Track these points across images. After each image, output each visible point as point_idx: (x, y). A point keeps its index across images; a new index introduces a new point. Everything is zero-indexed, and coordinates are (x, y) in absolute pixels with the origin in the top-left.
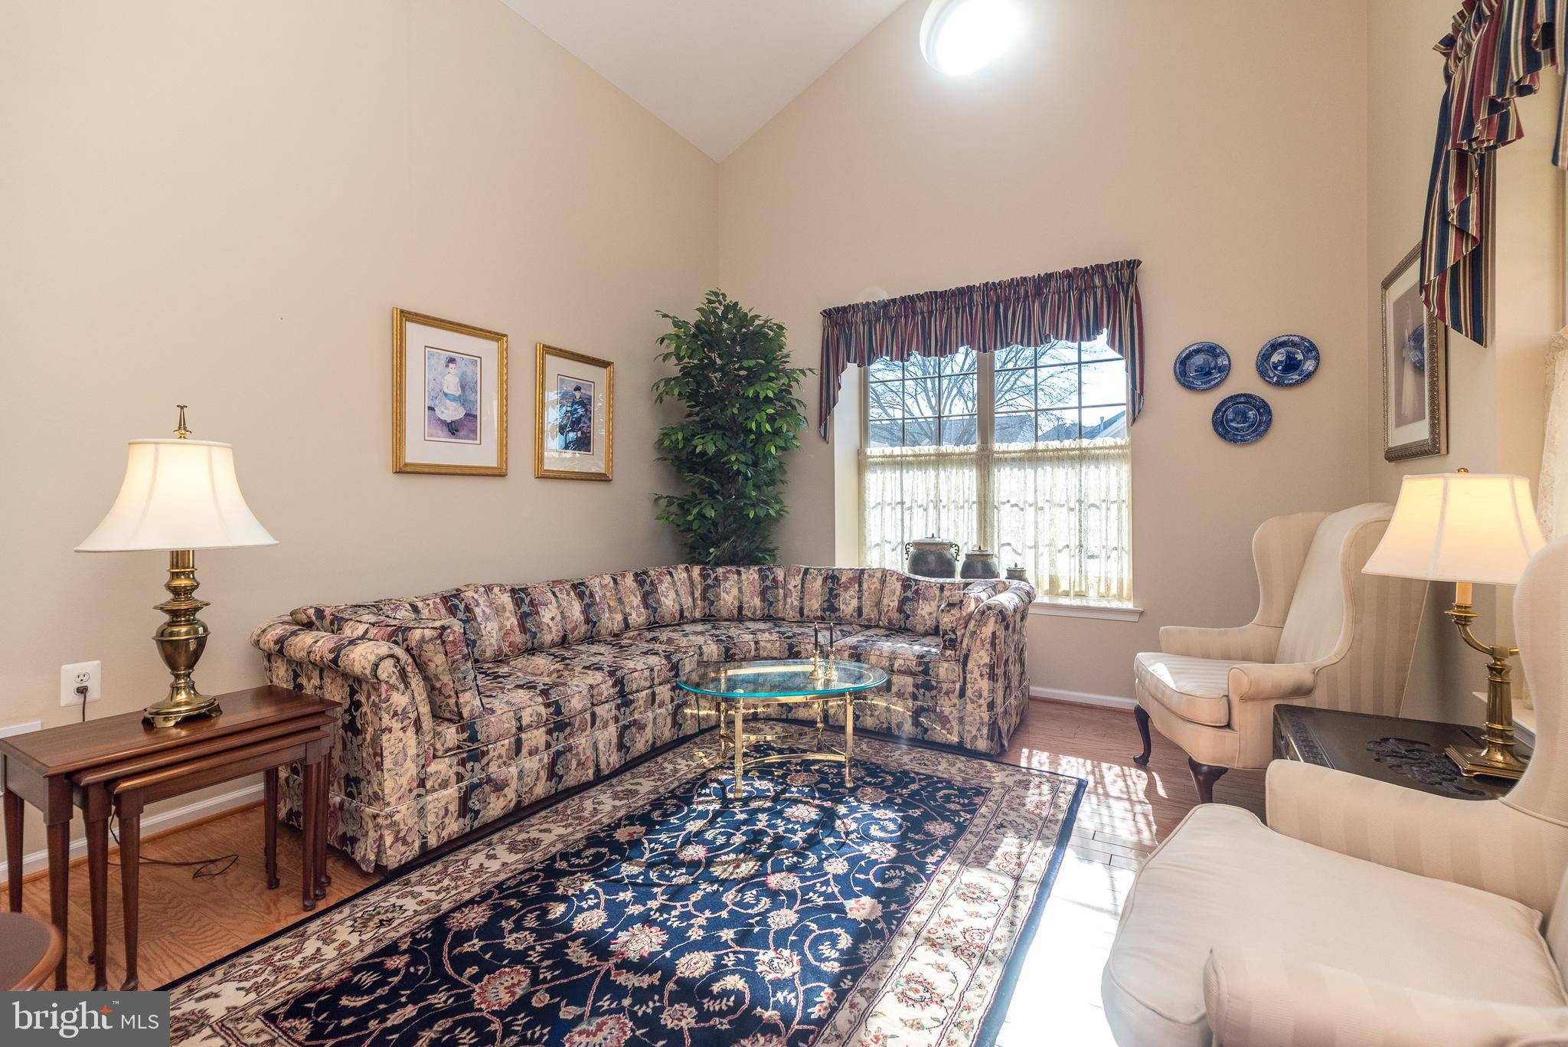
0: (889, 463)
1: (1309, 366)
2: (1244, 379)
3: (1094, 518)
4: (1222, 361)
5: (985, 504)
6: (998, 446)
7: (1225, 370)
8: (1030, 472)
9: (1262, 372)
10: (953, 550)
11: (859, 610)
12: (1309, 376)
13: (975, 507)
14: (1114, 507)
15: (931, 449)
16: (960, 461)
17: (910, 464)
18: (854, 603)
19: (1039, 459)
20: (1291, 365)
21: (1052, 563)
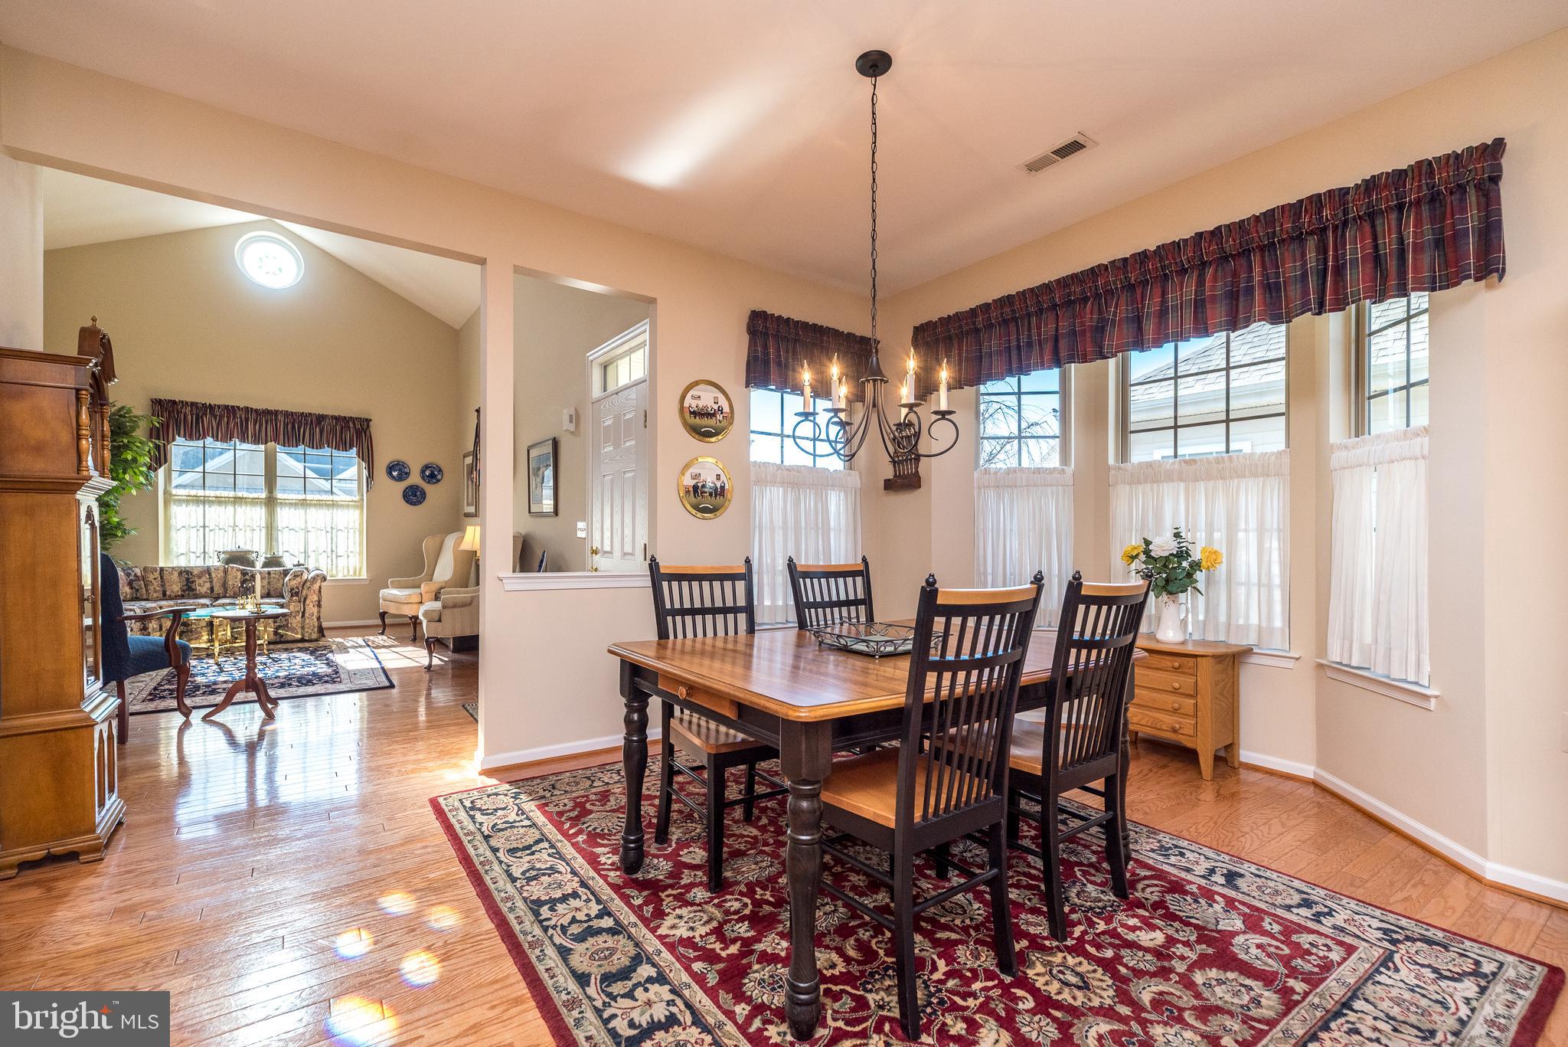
0: (193, 501)
1: (439, 477)
2: (415, 479)
3: (342, 536)
4: (407, 470)
5: (271, 529)
6: (279, 495)
7: (408, 474)
8: (302, 511)
9: (423, 478)
10: (254, 555)
11: (212, 589)
12: (439, 481)
13: (264, 530)
14: (351, 531)
15: (232, 494)
16: (254, 502)
17: (211, 503)
18: (208, 585)
19: (307, 505)
20: (432, 476)
21: (317, 560)
